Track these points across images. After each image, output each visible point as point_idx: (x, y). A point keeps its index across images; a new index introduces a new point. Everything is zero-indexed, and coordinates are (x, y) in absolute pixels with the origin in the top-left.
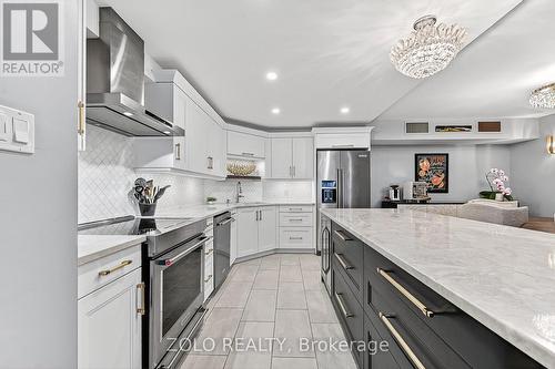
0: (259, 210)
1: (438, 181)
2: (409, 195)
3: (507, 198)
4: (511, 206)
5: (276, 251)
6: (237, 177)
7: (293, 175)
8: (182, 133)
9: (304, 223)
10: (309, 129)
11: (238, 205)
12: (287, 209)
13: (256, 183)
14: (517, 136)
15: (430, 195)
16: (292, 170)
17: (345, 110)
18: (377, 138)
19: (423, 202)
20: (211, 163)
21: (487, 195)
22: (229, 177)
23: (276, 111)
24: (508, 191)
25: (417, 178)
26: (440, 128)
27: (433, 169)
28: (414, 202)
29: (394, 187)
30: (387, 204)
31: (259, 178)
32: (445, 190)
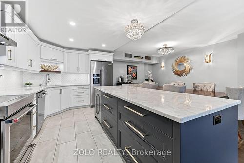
0: (61, 88)
1: (134, 75)
2: (126, 81)
3: (152, 81)
4: (153, 83)
5: (70, 108)
6: (46, 71)
7: (79, 71)
8: (15, 44)
9: (85, 93)
10: (87, 51)
11: (47, 86)
12: (76, 87)
13: (58, 75)
14: (154, 62)
15: (132, 80)
16: (79, 69)
17: (104, 45)
18: (115, 58)
19: (130, 83)
20: (31, 63)
21: (147, 80)
22: (41, 71)
23: (71, 40)
24: (152, 79)
25: (128, 74)
26: (135, 57)
27: (133, 71)
28: (127, 83)
29: (121, 77)
30: (118, 84)
31: (60, 72)
32: (136, 79)
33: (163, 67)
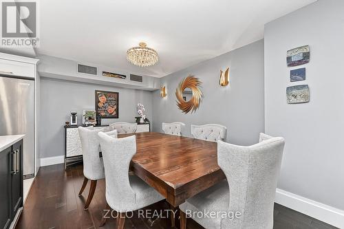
25: (97, 108)
26: (106, 73)
27: (109, 102)
29: (73, 114)
32: (117, 116)
33: (165, 95)
